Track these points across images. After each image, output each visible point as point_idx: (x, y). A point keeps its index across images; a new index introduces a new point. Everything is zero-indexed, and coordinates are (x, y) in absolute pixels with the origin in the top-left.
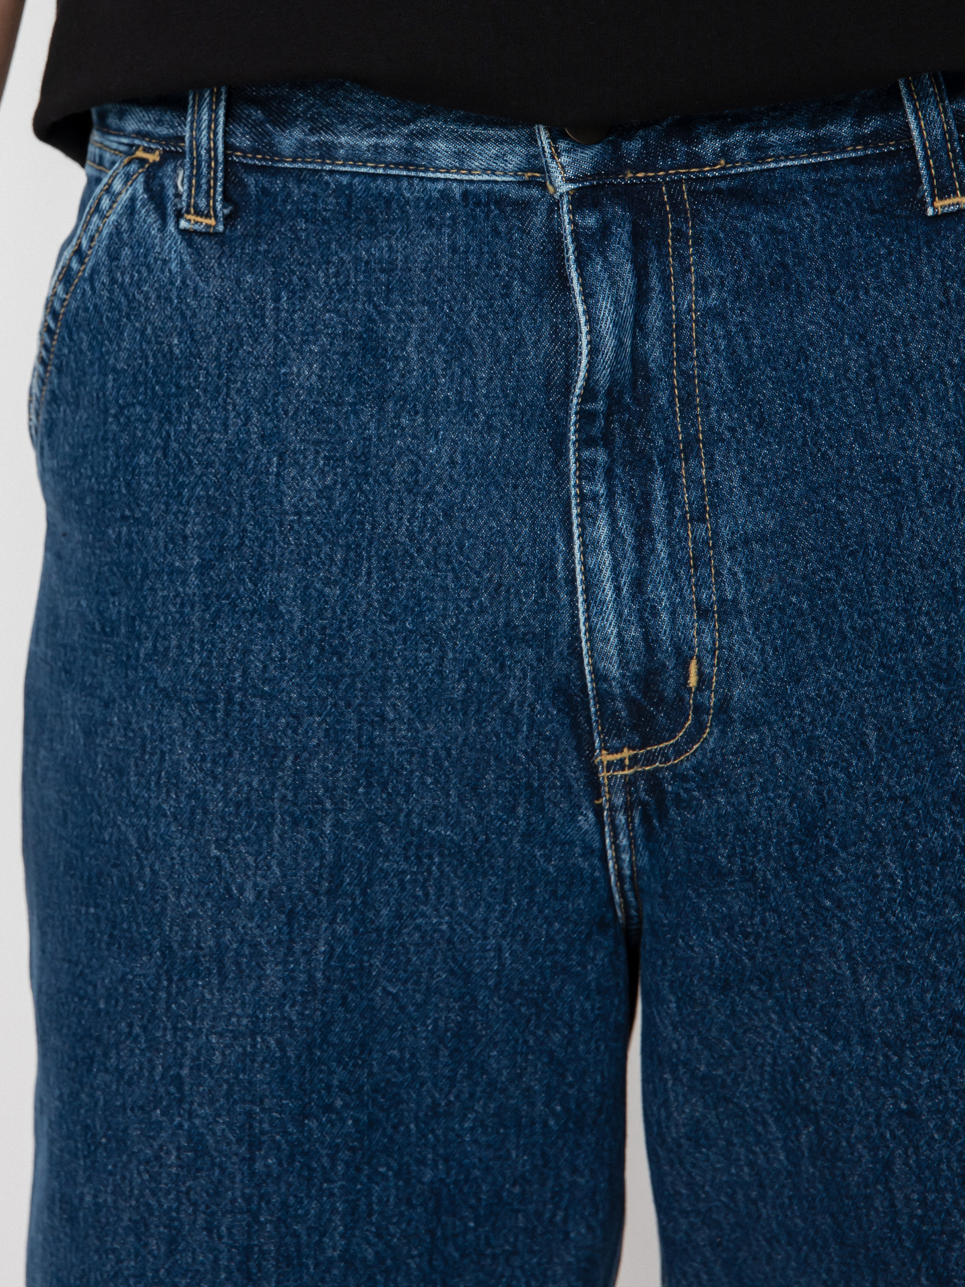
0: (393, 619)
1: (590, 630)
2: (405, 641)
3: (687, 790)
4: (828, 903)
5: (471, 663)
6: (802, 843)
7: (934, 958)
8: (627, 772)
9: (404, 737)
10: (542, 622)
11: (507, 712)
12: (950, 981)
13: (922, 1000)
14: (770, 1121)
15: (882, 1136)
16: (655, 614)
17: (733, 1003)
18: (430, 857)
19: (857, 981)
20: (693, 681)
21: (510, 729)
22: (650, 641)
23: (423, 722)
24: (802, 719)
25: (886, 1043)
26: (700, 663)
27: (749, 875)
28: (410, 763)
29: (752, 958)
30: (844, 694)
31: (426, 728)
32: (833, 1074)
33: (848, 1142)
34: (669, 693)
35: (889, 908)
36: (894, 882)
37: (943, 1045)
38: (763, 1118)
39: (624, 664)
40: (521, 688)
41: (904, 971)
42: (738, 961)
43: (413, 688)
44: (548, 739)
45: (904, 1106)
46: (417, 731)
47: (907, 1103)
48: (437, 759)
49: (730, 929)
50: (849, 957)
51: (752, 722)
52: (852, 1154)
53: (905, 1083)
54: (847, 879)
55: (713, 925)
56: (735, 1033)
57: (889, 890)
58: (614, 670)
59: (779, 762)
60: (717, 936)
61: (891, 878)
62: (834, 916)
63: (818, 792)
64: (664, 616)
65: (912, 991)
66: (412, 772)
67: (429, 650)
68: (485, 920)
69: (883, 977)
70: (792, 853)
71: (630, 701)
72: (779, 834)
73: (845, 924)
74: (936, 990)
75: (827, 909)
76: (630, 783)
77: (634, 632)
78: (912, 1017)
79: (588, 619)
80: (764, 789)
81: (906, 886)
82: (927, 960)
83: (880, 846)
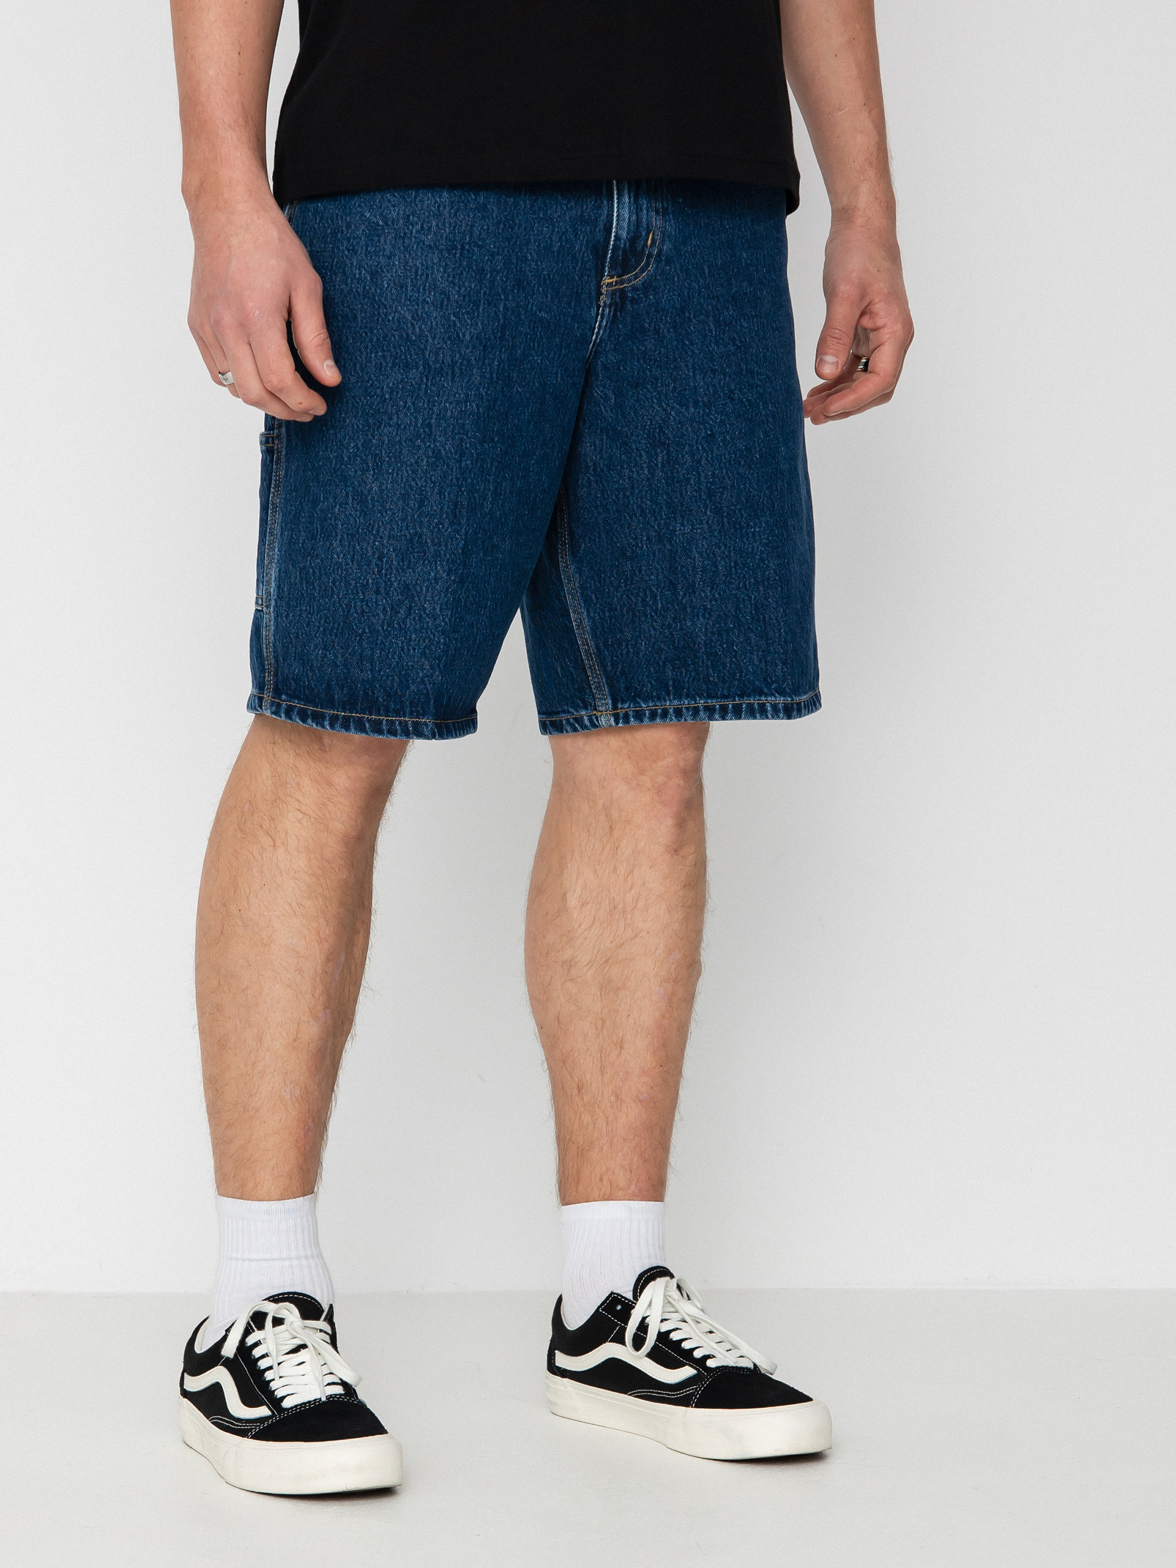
1: (618, 216)
2: (539, 222)
3: (638, 295)
4: (687, 343)
5: (564, 233)
6: (679, 315)
7: (725, 366)
8: (613, 288)
9: (533, 268)
10: (595, 214)
11: (574, 256)
12: (730, 376)
13: (720, 384)
14: (643, 453)
15: (698, 448)
16: (641, 210)
17: (638, 394)
18: (538, 328)
19: (695, 377)
20: (649, 242)
21: (574, 265)
22: (638, 222)
23: (541, 262)
24: (684, 261)
25: (704, 405)
26: (654, 234)
27: (657, 331)
28: (534, 280)
29: (651, 371)
30: (699, 251)
31: (542, 265)
32: (680, 423)
33: (682, 455)
34: (639, 248)
35: (710, 344)
36: (712, 333)
37: (726, 403)
38: (640, 453)
39: (628, 233)
40: (581, 245)
41: (714, 371)
42: (645, 373)
43: (539, 246)
44: (587, 269)
45: (709, 432)
46: (539, 266)
47: (710, 431)
48: (545, 280)
49: (644, 358)
50: (693, 367)
51: (668, 262)
52: (683, 460)
53: (711, 422)
54: (695, 332)
55: (637, 357)
56: (637, 409)
57: (710, 336)
58: (624, 235)
59: (676, 279)
60: (638, 361)
61: (711, 331)
62: (689, 348)
63: (688, 293)
64: (645, 212)
65: (716, 381)
66: (534, 285)
67: (548, 227)
68: (553, 359)
69: (705, 374)
70: (676, 320)
71: (624, 251)
72: (672, 312)
73: (693, 352)
74: (725, 380)
75: (687, 346)
76: (614, 293)
77: (634, 217)
78: (715, 392)
79: (618, 211)
80: (669, 291)
81: (716, 334)
82: (722, 367)
83: (708, 318)
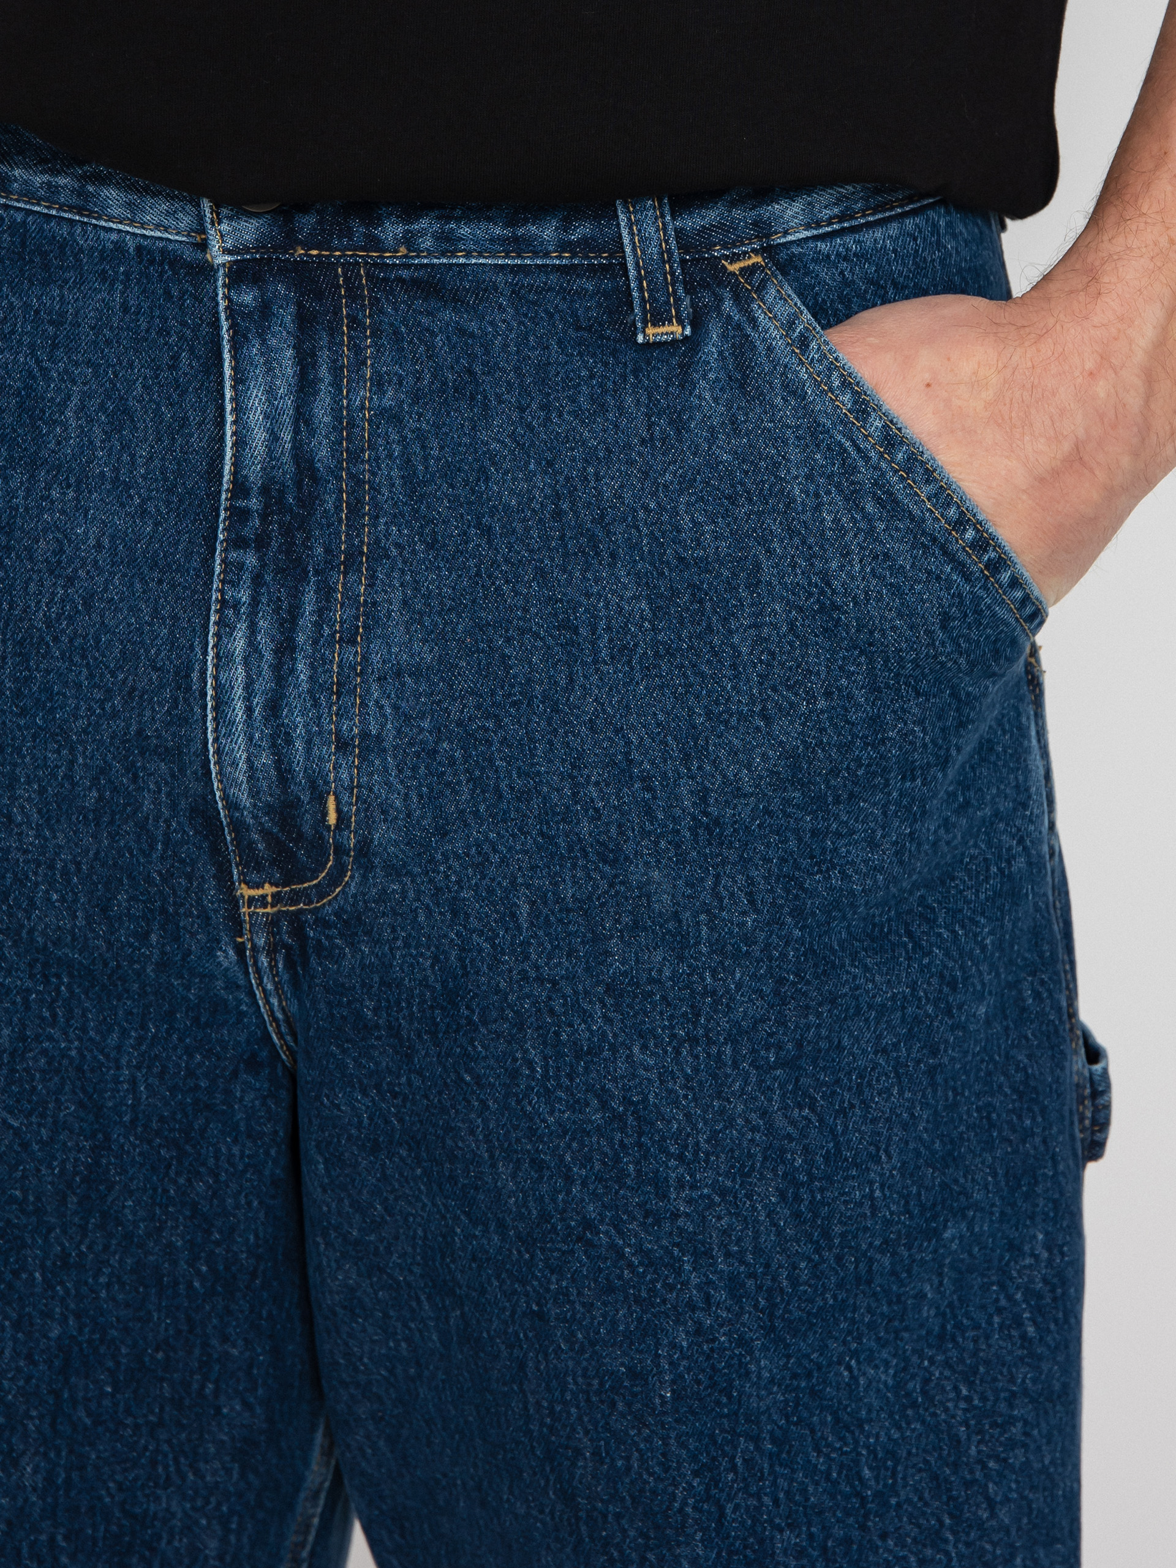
0: (23, 713)
1: (218, 752)
2: (34, 737)
3: (327, 937)
4: (468, 1078)
5: (102, 771)
6: (443, 1008)
7: (568, 1158)
8: (269, 910)
9: (31, 844)
10: (174, 735)
11: (142, 826)
13: (554, 1200)
14: (423, 1298)
15: (517, 1334)
16: (289, 741)
17: (383, 1165)
18: (58, 976)
19: (494, 1166)
20: (332, 818)
21: (145, 846)
22: (284, 774)
23: (53, 831)
24: (447, 877)
25: (519, 1237)
26: (338, 802)
28: (36, 874)
29: (401, 1120)
31: (55, 837)
32: (474, 1259)
33: (488, 1333)
34: (307, 829)
35: (526, 1096)
36: (533, 1070)
37: (572, 1252)
38: (416, 1293)
39: (254, 793)
40: (156, 802)
41: (538, 1165)
42: (387, 1122)
43: (42, 791)
44: (182, 861)
45: (535, 1308)
46: (46, 839)
47: (538, 1304)
48: (65, 872)
49: (378, 1086)
50: (487, 1140)
51: (394, 871)
52: (492, 1347)
53: (535, 1283)
54: (486, 1057)
55: (360, 1082)
56: (386, 1199)
57: (528, 1076)
58: (245, 799)
59: (422, 918)
60: (365, 1093)
61: (530, 1064)
62: (473, 1092)
63: (461, 959)
64: (299, 745)
65: (544, 1188)
66: (37, 884)
67: (58, 752)
68: (119, 1048)
69: (517, 1168)
70: (434, 1018)
71: (266, 834)
72: (422, 995)
73: (483, 1102)
74: (569, 1192)
75: (468, 1084)
76: (273, 922)
77: (265, 759)
78: (545, 1217)
79: (216, 740)
80: (407, 945)
81: (546, 1076)
82: (561, 1158)
83: (521, 1029)
